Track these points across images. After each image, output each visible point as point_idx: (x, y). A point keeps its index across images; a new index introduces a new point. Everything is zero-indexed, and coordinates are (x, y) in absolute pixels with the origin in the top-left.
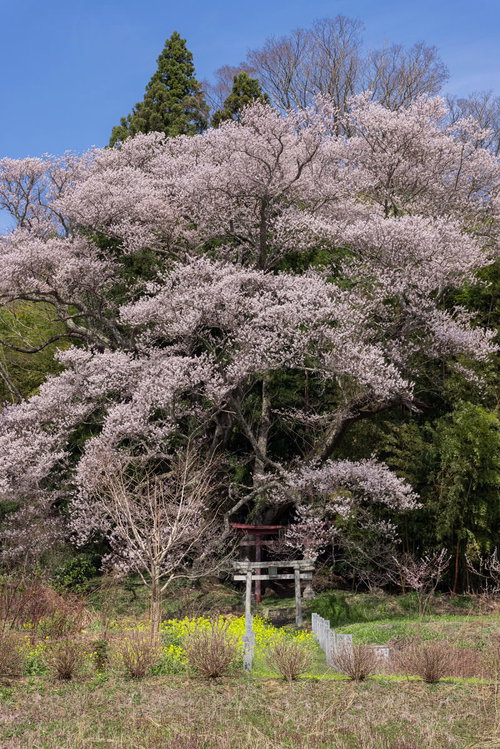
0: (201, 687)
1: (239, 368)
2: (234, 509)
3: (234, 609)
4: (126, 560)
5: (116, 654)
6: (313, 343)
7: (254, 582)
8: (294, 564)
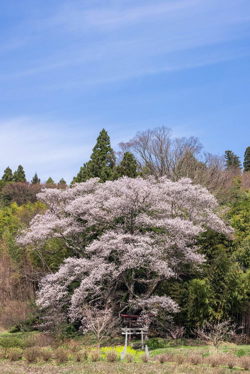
0: (109, 363)
1: (122, 268)
2: (122, 311)
3: (122, 343)
4: (87, 328)
5: (89, 356)
6: (145, 261)
7: (128, 335)
8: (140, 329)
